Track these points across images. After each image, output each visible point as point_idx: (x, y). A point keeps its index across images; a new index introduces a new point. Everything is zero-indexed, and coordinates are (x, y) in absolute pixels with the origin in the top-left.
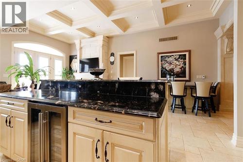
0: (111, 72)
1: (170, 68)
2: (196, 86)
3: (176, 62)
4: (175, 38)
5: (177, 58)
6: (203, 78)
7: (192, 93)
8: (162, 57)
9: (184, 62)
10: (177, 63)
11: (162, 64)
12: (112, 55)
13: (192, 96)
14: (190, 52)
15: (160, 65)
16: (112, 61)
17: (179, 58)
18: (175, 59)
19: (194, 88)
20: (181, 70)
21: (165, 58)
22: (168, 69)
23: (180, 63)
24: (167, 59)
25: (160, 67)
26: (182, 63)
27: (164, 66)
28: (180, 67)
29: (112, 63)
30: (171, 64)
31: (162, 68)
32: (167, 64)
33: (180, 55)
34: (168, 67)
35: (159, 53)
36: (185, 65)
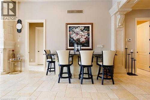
0: (19, 40)
1: (77, 38)
2: (102, 54)
3: (81, 33)
4: (81, 12)
5: (82, 29)
6: (102, 47)
7: (97, 62)
8: (70, 27)
9: (88, 33)
10: (83, 34)
11: (70, 34)
12: (20, 22)
13: (97, 64)
14: (92, 24)
15: (68, 35)
16: (19, 28)
17: (84, 30)
18: (81, 30)
19: (99, 57)
20: (86, 40)
21: (73, 29)
22: (75, 39)
23: (85, 34)
24: (74, 30)
25: (68, 37)
26: (87, 34)
27: (72, 36)
28: (85, 37)
29: (19, 31)
30: (77, 34)
31: (70, 37)
32: (74, 35)
33: (85, 27)
34: (75, 37)
35: (67, 24)
36: (89, 35)
